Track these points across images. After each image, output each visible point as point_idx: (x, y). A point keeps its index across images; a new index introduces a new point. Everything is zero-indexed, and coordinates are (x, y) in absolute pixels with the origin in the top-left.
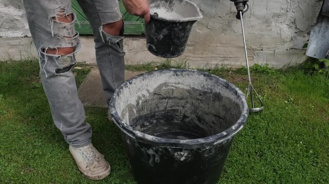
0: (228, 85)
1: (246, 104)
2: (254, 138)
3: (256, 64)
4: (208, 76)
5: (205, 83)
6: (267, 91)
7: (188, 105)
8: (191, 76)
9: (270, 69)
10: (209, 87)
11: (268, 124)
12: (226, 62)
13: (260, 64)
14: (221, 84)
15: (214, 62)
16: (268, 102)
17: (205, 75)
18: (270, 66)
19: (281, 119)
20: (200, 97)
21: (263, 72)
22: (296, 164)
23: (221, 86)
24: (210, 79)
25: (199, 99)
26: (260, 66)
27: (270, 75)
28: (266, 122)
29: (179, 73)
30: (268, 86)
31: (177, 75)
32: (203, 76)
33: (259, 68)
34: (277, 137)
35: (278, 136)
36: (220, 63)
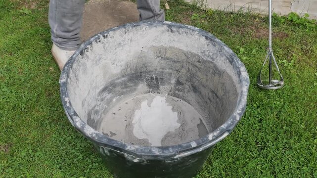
0: (233, 59)
1: (246, 97)
2: (260, 121)
3: (292, 13)
4: (211, 40)
5: (206, 48)
6: (296, 54)
7: (184, 71)
8: (190, 36)
9: (309, 22)
10: (211, 54)
11: (284, 104)
12: (255, 6)
13: (298, 13)
14: (225, 55)
15: (240, 4)
16: (292, 72)
17: (207, 38)
18: (310, 18)
19: (303, 99)
20: (198, 65)
21: (299, 25)
22: (304, 168)
23: (225, 57)
24: (212, 44)
25: (196, 66)
26: (298, 16)
27: (307, 30)
28: (282, 100)
29: (174, 29)
30: (299, 47)
31: (172, 31)
32: (204, 38)
33: (295, 18)
34: (290, 124)
35: (292, 123)
36: (247, 6)
